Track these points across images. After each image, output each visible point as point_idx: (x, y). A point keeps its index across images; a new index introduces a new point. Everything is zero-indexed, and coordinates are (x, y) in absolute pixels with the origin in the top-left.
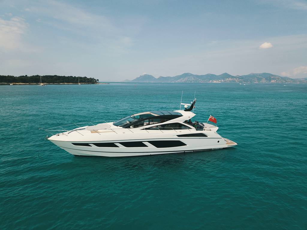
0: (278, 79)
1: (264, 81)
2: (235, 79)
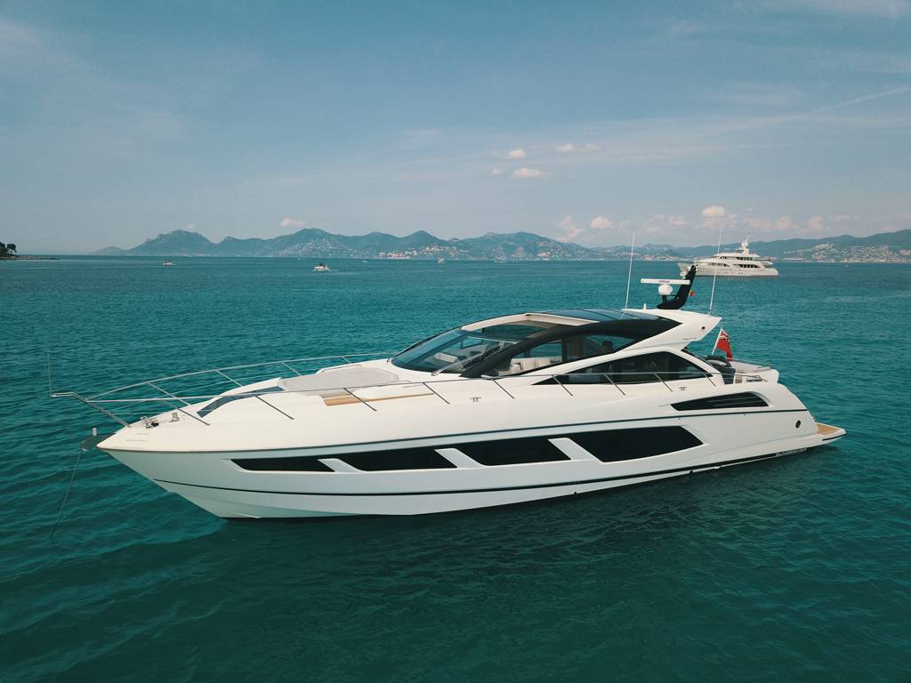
0: (555, 248)
1: (520, 255)
2: (447, 248)
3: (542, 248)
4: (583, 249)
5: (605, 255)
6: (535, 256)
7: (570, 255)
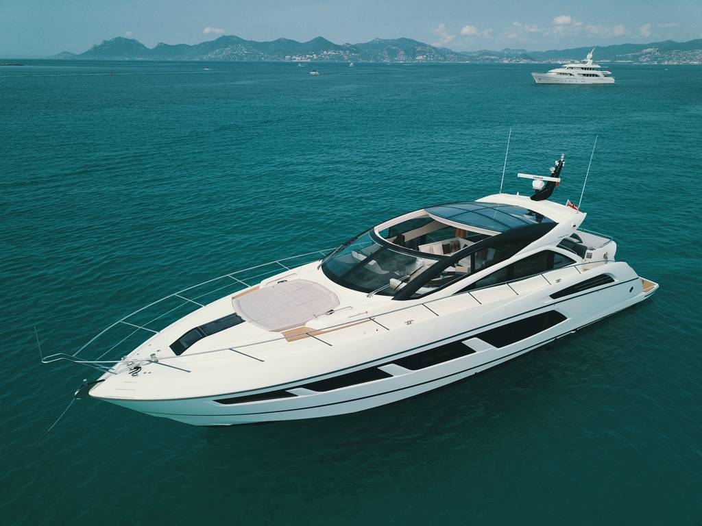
0: (430, 52)
1: (401, 59)
2: (341, 52)
3: (419, 52)
4: (452, 53)
5: (471, 58)
6: (414, 59)
7: (442, 58)
